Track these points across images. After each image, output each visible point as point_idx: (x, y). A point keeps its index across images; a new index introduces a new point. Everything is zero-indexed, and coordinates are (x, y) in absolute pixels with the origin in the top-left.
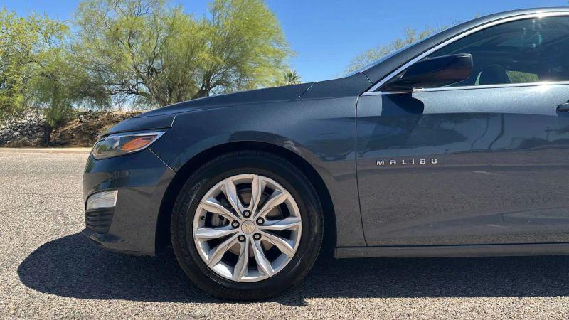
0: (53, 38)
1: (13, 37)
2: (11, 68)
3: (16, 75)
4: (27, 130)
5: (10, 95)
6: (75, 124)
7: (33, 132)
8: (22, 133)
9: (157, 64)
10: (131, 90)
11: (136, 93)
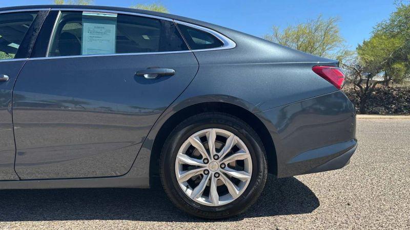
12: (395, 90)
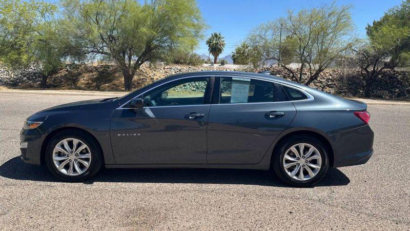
0: (47, 14)
1: (20, 15)
2: (19, 36)
3: (23, 41)
4: (32, 76)
5: (19, 54)
6: (63, 73)
7: (36, 78)
8: (28, 78)
9: (115, 33)
10: (98, 51)
11: (102, 53)
12: (400, 74)
